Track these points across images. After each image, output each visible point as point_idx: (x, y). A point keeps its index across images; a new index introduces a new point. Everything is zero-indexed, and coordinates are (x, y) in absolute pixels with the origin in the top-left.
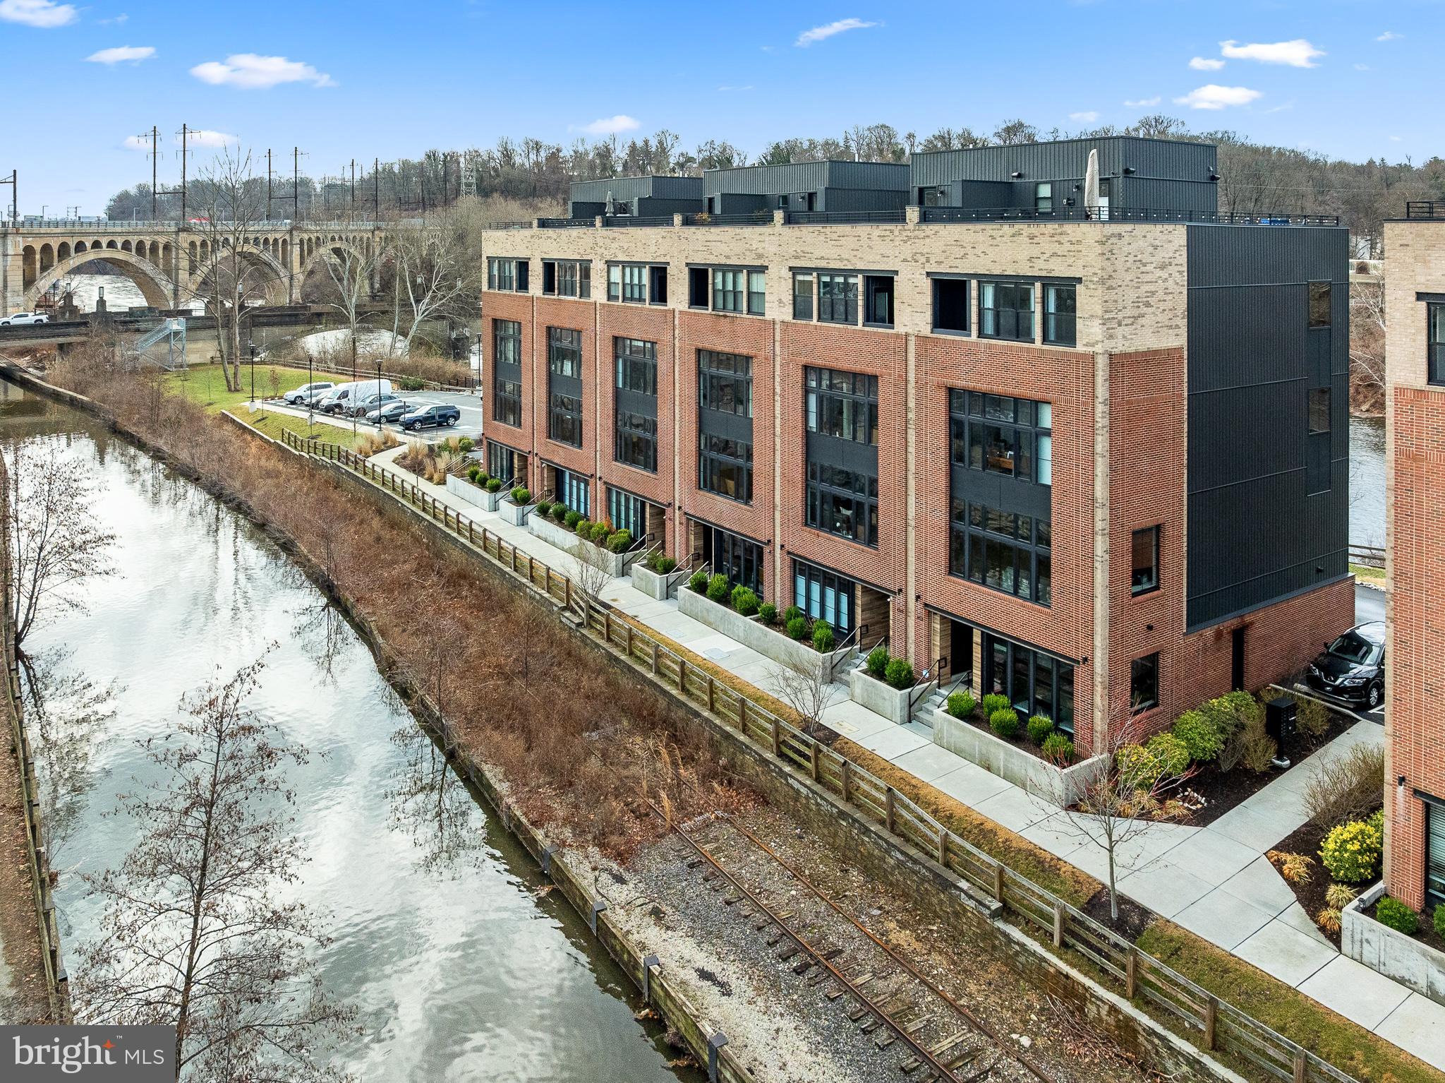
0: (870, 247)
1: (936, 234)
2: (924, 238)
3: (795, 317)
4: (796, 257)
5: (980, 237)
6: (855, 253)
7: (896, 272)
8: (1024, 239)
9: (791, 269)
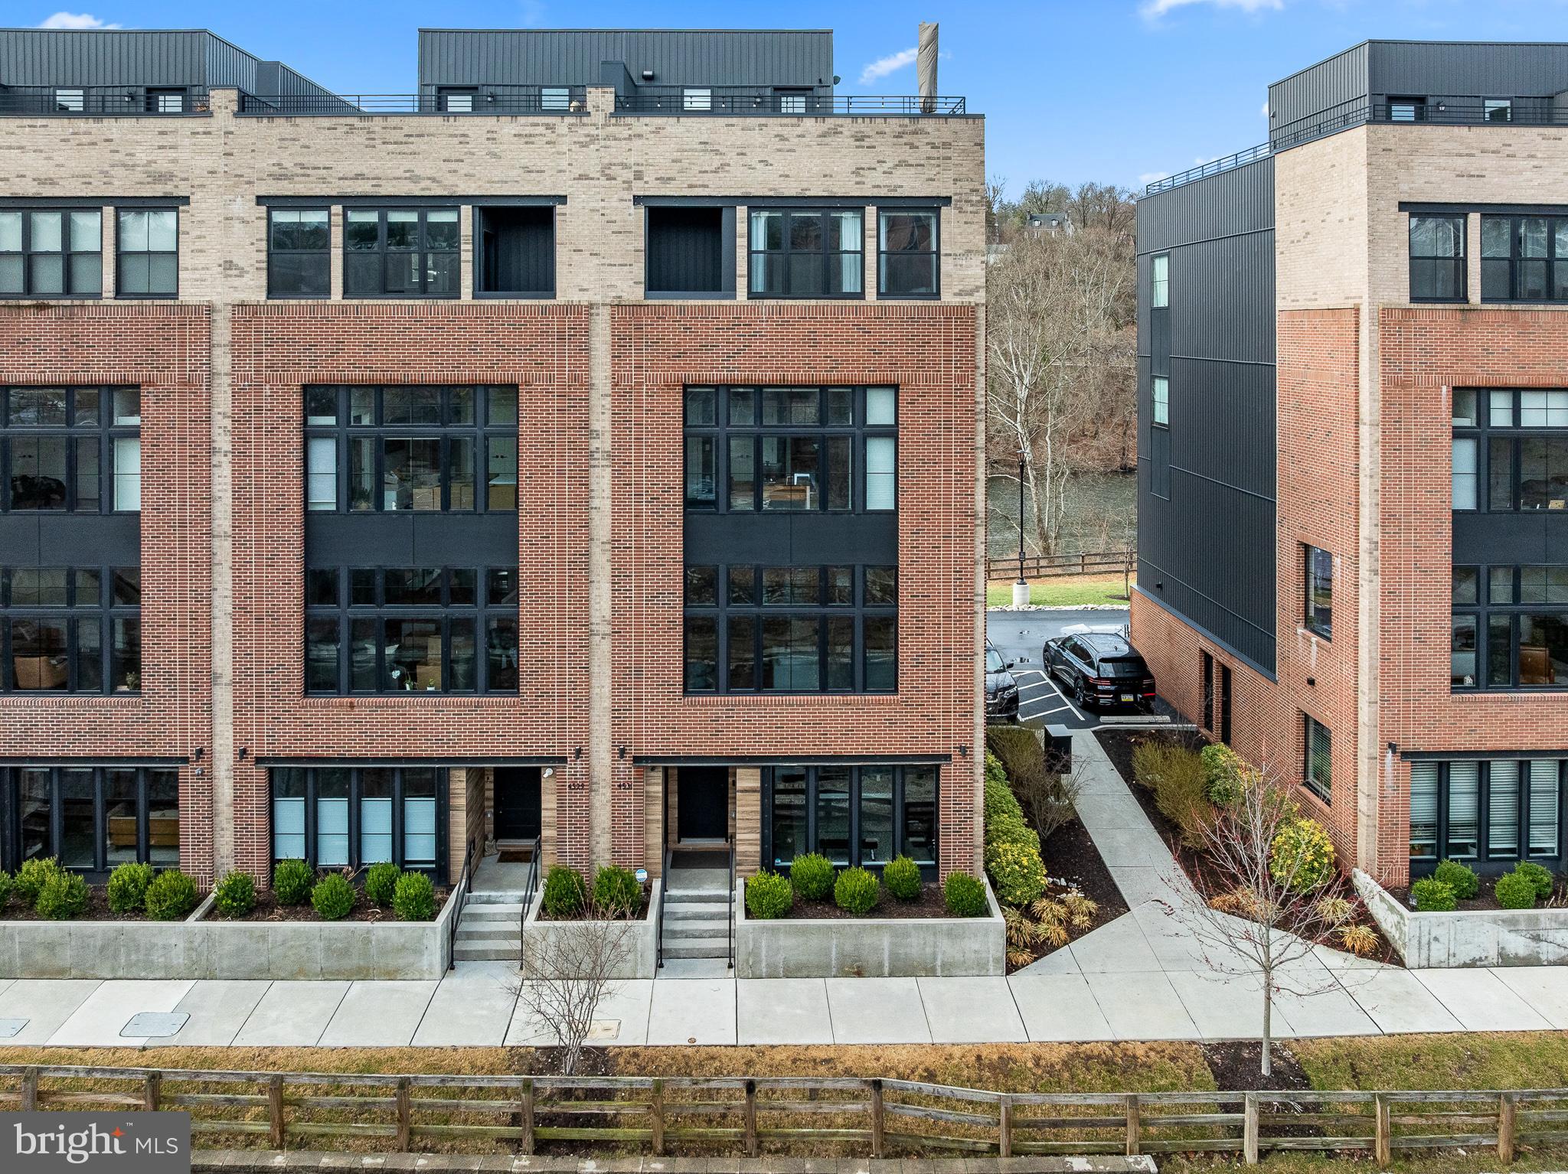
0: (494, 155)
1: (658, 130)
2: (630, 138)
3: (270, 293)
4: (278, 178)
5: (756, 137)
6: (454, 166)
7: (563, 199)
8: (845, 140)
9: (260, 200)
